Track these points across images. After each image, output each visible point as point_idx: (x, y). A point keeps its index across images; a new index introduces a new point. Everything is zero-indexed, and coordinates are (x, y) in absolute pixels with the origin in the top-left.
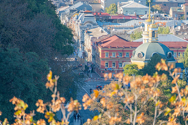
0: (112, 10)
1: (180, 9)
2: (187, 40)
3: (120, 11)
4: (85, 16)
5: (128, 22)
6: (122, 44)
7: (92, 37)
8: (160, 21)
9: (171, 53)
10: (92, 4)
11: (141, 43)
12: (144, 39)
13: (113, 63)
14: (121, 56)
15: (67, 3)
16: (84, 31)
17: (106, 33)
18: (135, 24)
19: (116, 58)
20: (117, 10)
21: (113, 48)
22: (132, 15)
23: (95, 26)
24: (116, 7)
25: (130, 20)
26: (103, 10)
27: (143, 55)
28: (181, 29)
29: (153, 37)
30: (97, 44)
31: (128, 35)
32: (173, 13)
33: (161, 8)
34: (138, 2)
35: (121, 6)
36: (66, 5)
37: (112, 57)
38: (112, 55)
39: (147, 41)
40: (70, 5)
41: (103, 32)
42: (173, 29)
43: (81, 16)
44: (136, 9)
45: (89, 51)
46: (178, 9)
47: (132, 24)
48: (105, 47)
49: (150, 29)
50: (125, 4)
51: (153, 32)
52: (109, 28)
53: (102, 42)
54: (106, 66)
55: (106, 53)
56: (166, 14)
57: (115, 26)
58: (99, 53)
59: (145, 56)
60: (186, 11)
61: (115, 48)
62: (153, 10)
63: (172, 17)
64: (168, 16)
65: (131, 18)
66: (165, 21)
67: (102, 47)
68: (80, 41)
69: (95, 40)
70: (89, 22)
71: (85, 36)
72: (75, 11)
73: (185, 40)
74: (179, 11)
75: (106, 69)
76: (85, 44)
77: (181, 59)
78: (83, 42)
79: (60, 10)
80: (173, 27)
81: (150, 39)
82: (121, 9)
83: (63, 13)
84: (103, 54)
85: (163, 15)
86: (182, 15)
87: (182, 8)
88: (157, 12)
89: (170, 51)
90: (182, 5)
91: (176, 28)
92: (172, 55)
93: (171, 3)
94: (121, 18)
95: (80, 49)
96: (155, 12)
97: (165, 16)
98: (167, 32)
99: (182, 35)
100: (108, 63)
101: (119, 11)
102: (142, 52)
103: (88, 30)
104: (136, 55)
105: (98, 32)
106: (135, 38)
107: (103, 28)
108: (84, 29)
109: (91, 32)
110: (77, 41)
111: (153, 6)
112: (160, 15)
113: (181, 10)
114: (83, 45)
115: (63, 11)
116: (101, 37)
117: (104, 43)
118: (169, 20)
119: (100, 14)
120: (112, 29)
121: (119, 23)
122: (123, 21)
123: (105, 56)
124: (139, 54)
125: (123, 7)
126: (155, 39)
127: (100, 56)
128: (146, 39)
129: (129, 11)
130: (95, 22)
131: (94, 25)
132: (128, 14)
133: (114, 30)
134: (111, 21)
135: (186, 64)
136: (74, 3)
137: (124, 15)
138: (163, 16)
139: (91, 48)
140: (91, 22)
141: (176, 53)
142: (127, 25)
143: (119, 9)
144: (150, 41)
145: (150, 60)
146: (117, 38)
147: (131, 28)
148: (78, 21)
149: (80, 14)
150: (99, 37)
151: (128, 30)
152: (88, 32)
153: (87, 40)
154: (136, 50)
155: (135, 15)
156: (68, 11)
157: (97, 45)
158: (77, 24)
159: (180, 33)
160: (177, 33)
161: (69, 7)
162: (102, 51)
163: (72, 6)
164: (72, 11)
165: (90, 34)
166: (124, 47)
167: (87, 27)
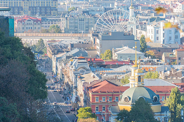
0: (107, 56)
1: (172, 54)
2: (175, 85)
3: (115, 57)
4: (79, 62)
5: (120, 67)
6: (112, 89)
7: (84, 82)
8: (151, 66)
9: (157, 97)
10: (88, 50)
11: (128, 87)
12: (131, 84)
13: (103, 107)
14: (111, 101)
15: (64, 50)
16: (77, 76)
17: (97, 78)
18: (127, 69)
19: (106, 102)
20: (112, 56)
21: (103, 92)
22: (126, 61)
23: (88, 72)
24: (111, 53)
25: (123, 65)
26: (98, 56)
27: (130, 99)
28: (171, 74)
29: (139, 81)
30: (88, 88)
31: (119, 80)
32: (165, 58)
33: (155, 53)
34: (132, 48)
35: (116, 52)
36: (63, 52)
37: (102, 101)
38: (102, 100)
39: (133, 85)
40: (67, 52)
41: (95, 77)
42: (163, 74)
43: (75, 62)
44: (130, 55)
45: (81, 95)
46: (170, 55)
47: (124, 70)
48: (95, 92)
49: (136, 74)
50: (120, 50)
51: (139, 77)
52: (101, 73)
53: (93, 86)
54: (96, 110)
55: (96, 97)
56: (158, 59)
57: (108, 71)
58: (90, 97)
59: (131, 100)
60: (178, 56)
61: (105, 92)
62: (146, 56)
63: (164, 62)
64: (160, 61)
65: (124, 64)
66: (156, 66)
67: (92, 91)
68: (74, 86)
69: (86, 85)
70: (82, 68)
71: (78, 82)
72: (71, 57)
73: (173, 85)
74: (171, 56)
75: (94, 113)
76: (78, 89)
77: (167, 103)
78: (76, 87)
79: (58, 57)
80: (163, 72)
81: (136, 83)
82: (116, 55)
83: (59, 59)
84: (93, 99)
85: (155, 60)
86: (174, 60)
87: (174, 54)
88: (150, 57)
89: (156, 95)
90: (174, 51)
91: (166, 73)
92: (158, 99)
93: (165, 48)
94: (114, 63)
95: (74, 94)
96: (147, 57)
97: (158, 61)
98: (157, 77)
99: (171, 79)
100: (98, 107)
101: (113, 57)
102: (128, 97)
103: (81, 76)
104: (123, 100)
105: (90, 77)
106: (125, 83)
107: (95, 74)
108: (77, 74)
109: (84, 78)
110: (71, 86)
111: (147, 52)
112: (152, 60)
113: (173, 56)
114: (77, 90)
115: (60, 58)
116: (92, 82)
117: (94, 87)
118: (160, 65)
119: (94, 60)
120: (104, 74)
121: (111, 69)
122: (115, 66)
123: (95, 101)
124: (126, 98)
125: (118, 52)
126: (141, 83)
127: (91, 101)
128: (133, 83)
129: (123, 56)
130: (88, 67)
131: (87, 70)
132: (122, 60)
133: (105, 75)
134: (104, 66)
135: (171, 108)
136: (71, 49)
137: (118, 61)
138: (155, 62)
139: (83, 93)
140: (84, 68)
141: (164, 97)
142: (119, 71)
143: (114, 55)
144: (136, 86)
145: (135, 104)
146: (107, 83)
147: (123, 73)
148: (72, 67)
149: (74, 61)
150: (91, 83)
151: (119, 75)
152: (81, 78)
153: (80, 85)
154: (123, 94)
155: (129, 60)
156: (65, 57)
157: (88, 90)
158: (71, 69)
159: (170, 78)
160: (166, 77)
161: (66, 53)
162: (93, 95)
163: (69, 53)
164: (68, 57)
165: (82, 79)
166: (113, 91)
167: (80, 72)
